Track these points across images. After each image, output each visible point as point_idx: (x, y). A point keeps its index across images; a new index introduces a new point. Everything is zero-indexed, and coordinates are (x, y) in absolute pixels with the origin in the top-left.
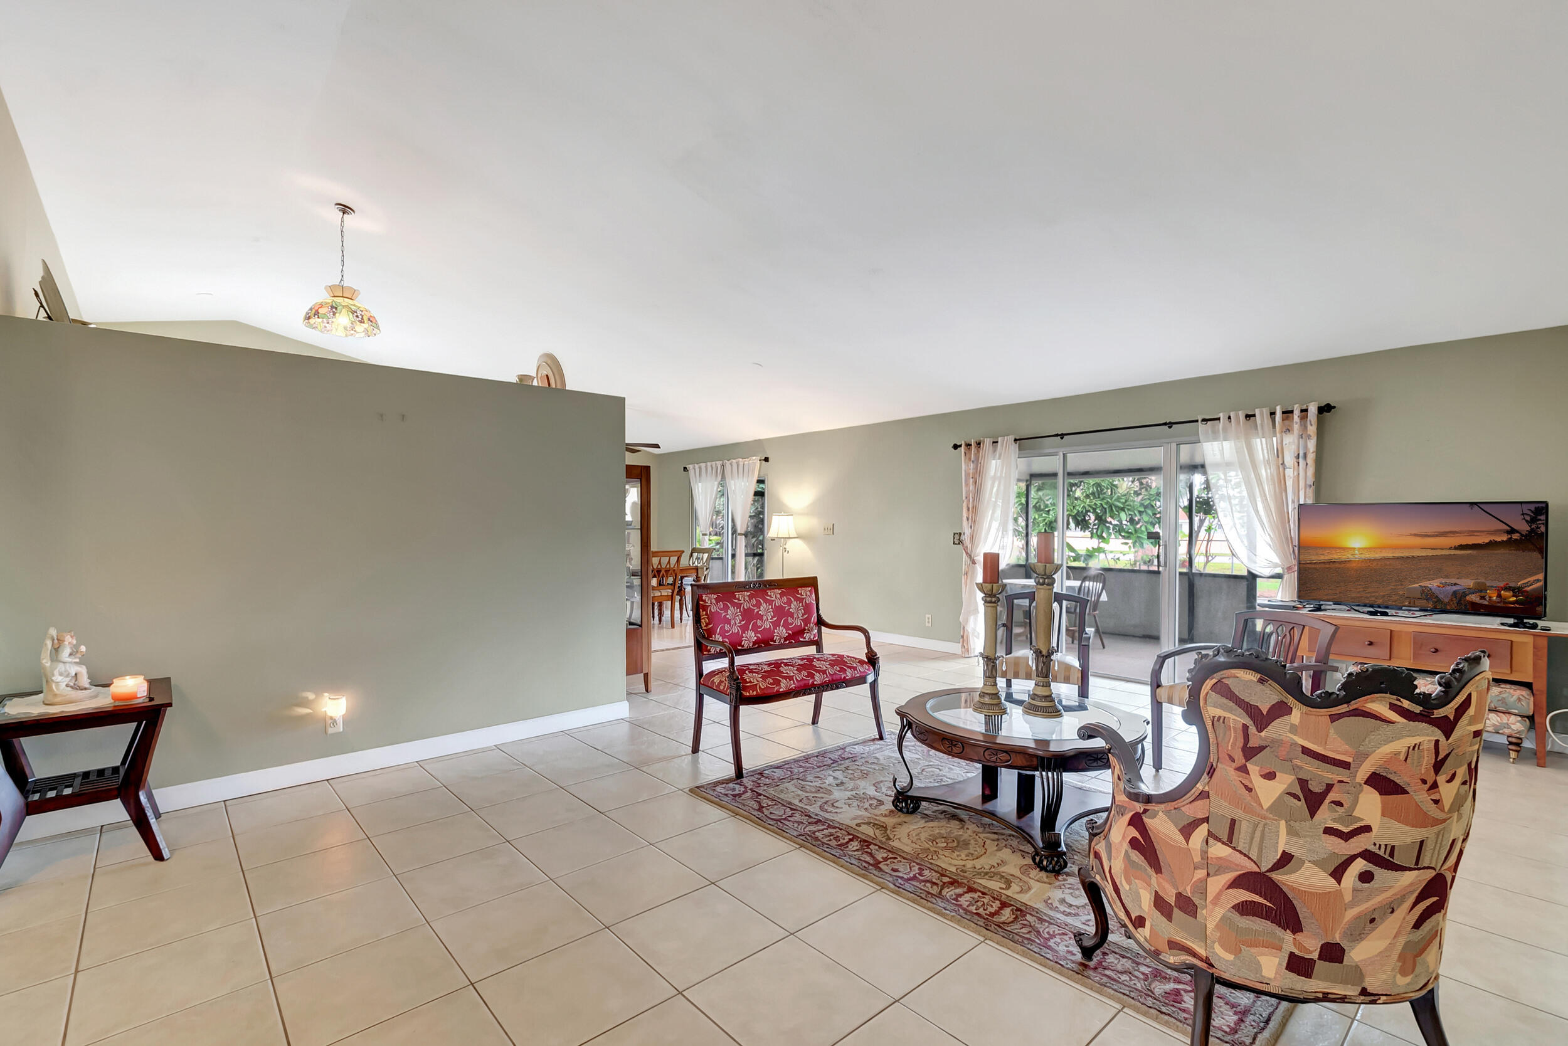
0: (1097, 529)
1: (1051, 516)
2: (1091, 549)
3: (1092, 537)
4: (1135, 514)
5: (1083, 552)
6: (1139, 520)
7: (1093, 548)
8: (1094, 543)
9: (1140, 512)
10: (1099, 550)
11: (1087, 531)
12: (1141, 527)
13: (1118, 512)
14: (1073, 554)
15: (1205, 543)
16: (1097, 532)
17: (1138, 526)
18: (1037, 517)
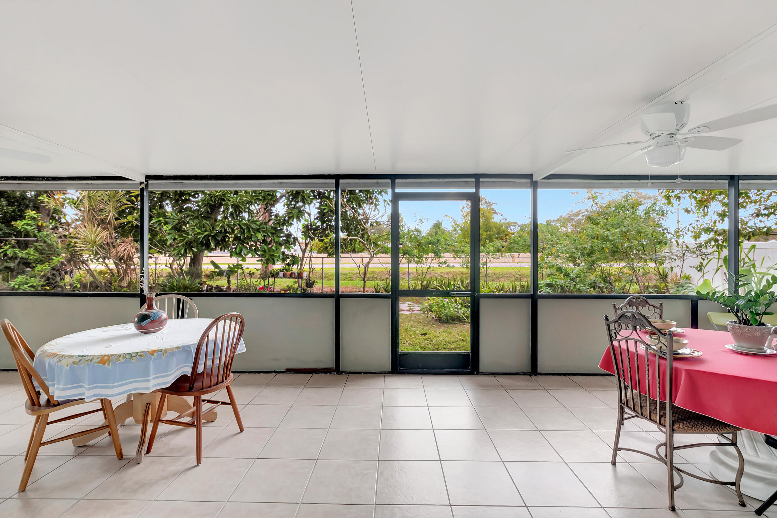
0: (236, 248)
1: (190, 237)
2: (232, 266)
3: (231, 256)
4: (268, 235)
5: (224, 267)
6: (271, 241)
7: (233, 265)
8: (234, 261)
9: (273, 234)
10: (238, 266)
11: (226, 251)
12: (272, 247)
13: (254, 233)
14: (217, 270)
15: (309, 259)
16: (236, 250)
17: (270, 246)
18: (177, 237)
